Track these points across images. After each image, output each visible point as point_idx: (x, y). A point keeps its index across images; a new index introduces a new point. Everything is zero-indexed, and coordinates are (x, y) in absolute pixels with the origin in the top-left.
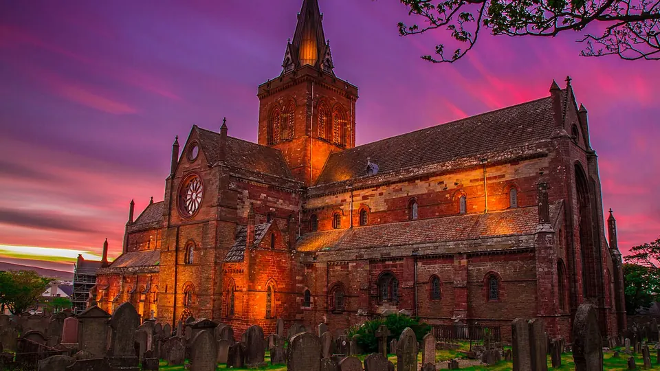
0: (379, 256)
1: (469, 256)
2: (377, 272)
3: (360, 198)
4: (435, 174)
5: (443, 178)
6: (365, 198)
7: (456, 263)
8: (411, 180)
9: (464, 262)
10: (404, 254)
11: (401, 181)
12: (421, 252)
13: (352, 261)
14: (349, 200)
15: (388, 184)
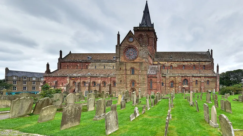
0: (184, 76)
1: (204, 77)
2: (183, 79)
3: (170, 63)
4: (189, 61)
5: (191, 62)
6: (171, 63)
7: (202, 78)
8: (184, 61)
9: (203, 78)
10: (190, 76)
11: (181, 61)
12: (194, 76)
13: (177, 76)
14: (167, 63)
15: (178, 61)
